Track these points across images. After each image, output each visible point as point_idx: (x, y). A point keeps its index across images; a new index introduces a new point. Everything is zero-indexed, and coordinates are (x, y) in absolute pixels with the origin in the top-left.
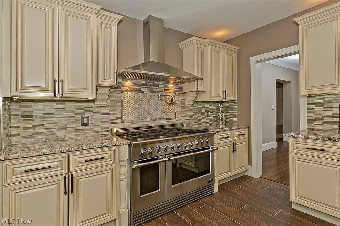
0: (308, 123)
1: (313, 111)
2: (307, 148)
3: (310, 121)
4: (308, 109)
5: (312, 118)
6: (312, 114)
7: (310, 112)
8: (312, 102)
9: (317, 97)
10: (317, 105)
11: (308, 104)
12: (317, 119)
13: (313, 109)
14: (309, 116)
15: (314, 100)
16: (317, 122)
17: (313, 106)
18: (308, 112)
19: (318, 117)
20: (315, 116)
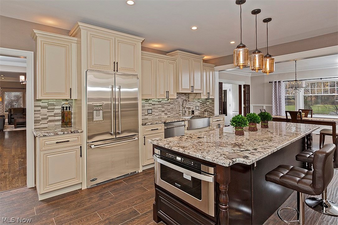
0: (35, 123)
1: (39, 112)
2: (56, 143)
3: (36, 122)
4: (35, 111)
5: (38, 119)
6: (38, 115)
7: (37, 114)
8: (39, 105)
9: (43, 101)
10: (42, 107)
11: (35, 106)
12: (43, 119)
13: (40, 111)
14: (36, 117)
15: (40, 103)
16: (43, 122)
17: (39, 108)
18: (35, 114)
19: (44, 117)
20: (41, 117)
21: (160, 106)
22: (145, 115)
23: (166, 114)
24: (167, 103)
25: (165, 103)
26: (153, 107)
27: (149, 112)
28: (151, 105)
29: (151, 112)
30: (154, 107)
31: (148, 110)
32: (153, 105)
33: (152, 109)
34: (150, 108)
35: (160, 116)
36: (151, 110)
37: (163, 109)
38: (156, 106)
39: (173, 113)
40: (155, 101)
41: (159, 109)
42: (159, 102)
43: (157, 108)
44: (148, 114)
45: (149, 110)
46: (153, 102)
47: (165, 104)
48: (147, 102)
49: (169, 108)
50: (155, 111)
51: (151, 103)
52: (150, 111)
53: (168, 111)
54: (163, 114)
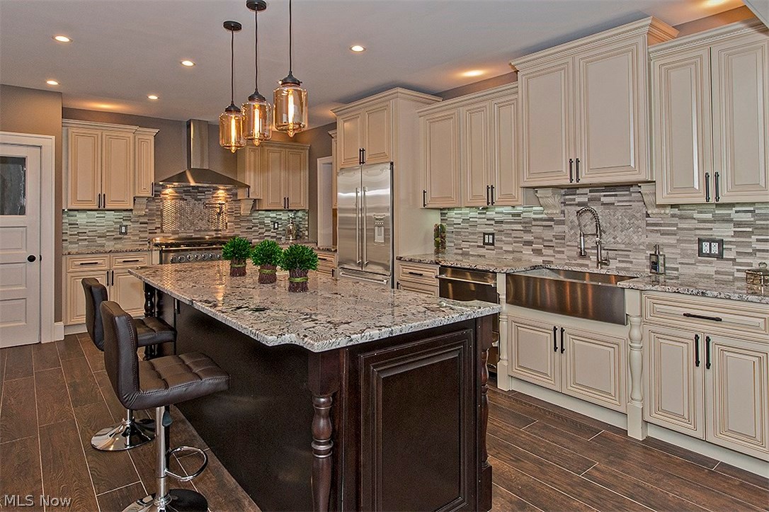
21: (519, 227)
22: (478, 246)
23: (538, 252)
24: (541, 220)
25: (535, 220)
26: (499, 227)
27: (487, 241)
28: (493, 222)
29: (491, 241)
30: (501, 229)
31: (485, 234)
32: (496, 222)
33: (493, 234)
34: (491, 230)
35: (518, 255)
36: (491, 236)
37: (528, 237)
38: (505, 226)
39: (563, 252)
40: (502, 213)
41: (513, 235)
42: (513, 215)
43: (508, 232)
44: (484, 243)
45: (487, 236)
46: (498, 215)
47: (534, 223)
48: (484, 216)
49: (548, 234)
50: (504, 239)
51: (492, 217)
52: (489, 239)
53: (546, 244)
54: (527, 251)
